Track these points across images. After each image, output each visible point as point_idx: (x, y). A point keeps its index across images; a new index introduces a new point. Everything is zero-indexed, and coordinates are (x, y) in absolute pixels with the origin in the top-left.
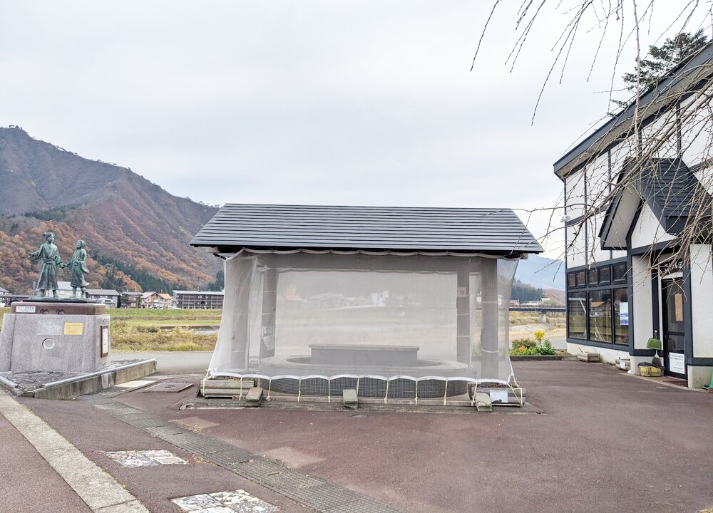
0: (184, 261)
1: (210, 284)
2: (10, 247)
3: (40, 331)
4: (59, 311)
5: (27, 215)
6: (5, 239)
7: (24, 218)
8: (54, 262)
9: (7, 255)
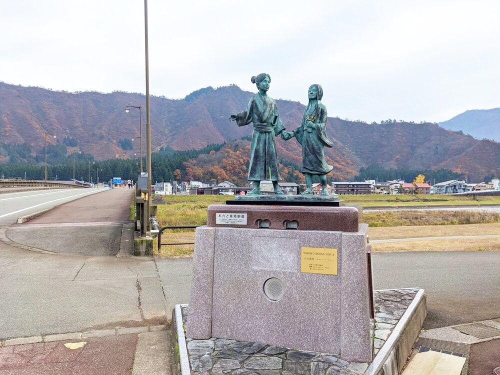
0: (337, 161)
1: (355, 176)
2: (235, 159)
3: (258, 264)
4: (289, 221)
5: (243, 139)
6: (232, 154)
7: (241, 141)
8: (272, 129)
9: (233, 164)
